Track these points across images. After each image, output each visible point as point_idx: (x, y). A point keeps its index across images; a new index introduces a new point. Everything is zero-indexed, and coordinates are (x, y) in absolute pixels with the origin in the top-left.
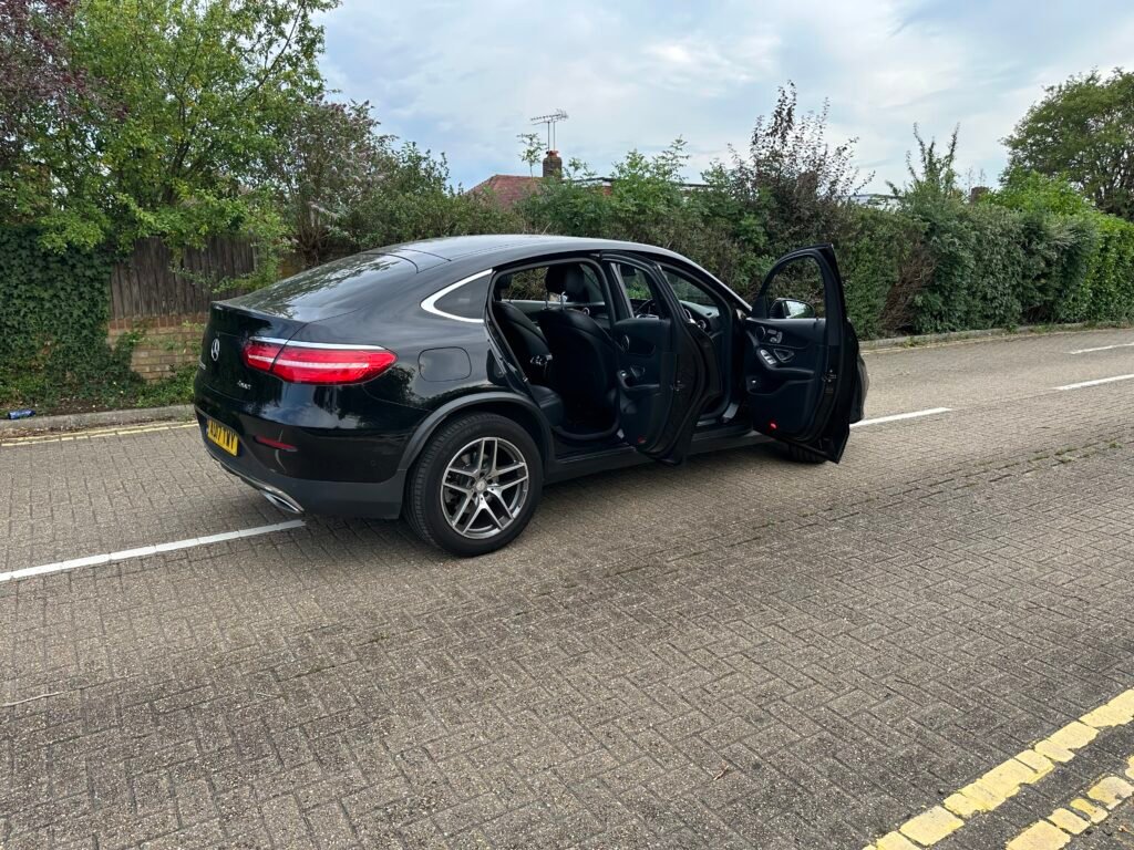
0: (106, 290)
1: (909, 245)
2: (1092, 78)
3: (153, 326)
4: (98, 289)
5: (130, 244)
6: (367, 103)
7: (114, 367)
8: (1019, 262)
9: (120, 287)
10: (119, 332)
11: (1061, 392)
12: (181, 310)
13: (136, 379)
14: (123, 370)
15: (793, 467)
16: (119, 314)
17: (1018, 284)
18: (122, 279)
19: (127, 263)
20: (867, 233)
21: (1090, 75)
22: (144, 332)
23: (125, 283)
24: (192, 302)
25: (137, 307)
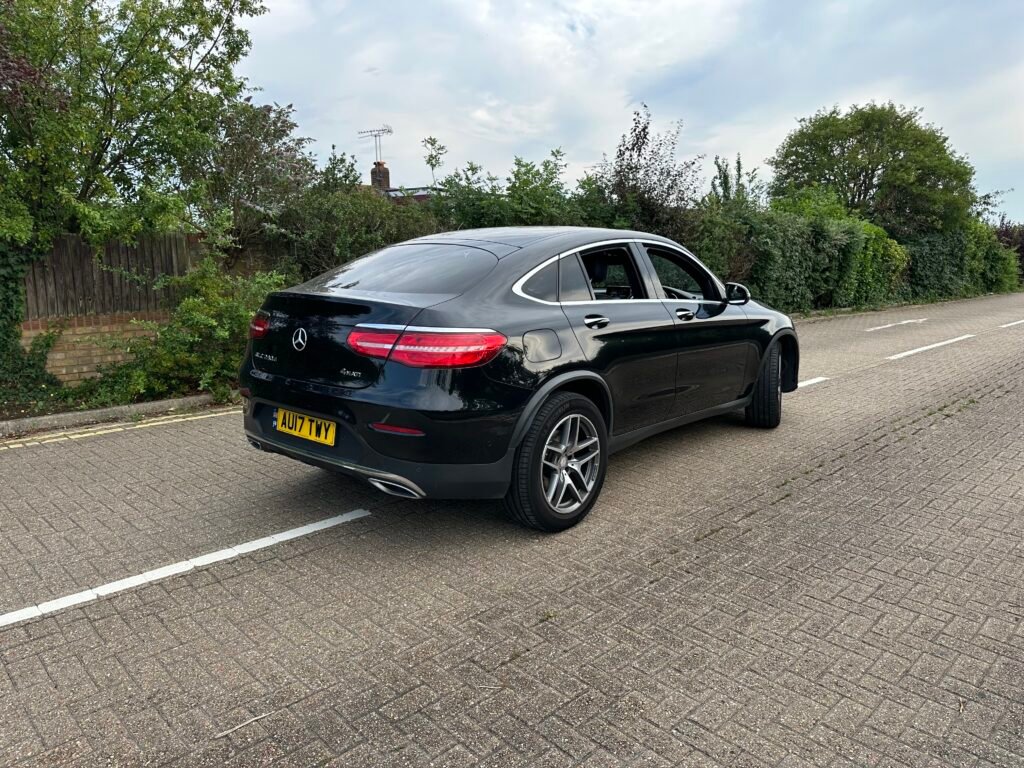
0: (21, 289)
1: (736, 245)
2: (834, 112)
3: (70, 326)
4: (12, 289)
5: (48, 242)
6: (290, 106)
7: (29, 370)
8: (810, 258)
9: (35, 285)
10: (33, 333)
11: (894, 361)
12: (99, 309)
13: (53, 382)
14: (39, 373)
15: (756, 431)
16: (33, 314)
17: (810, 277)
18: (37, 277)
19: (43, 262)
20: (706, 234)
21: (833, 109)
22: (60, 332)
23: (40, 283)
24: (110, 302)
25: (53, 308)
